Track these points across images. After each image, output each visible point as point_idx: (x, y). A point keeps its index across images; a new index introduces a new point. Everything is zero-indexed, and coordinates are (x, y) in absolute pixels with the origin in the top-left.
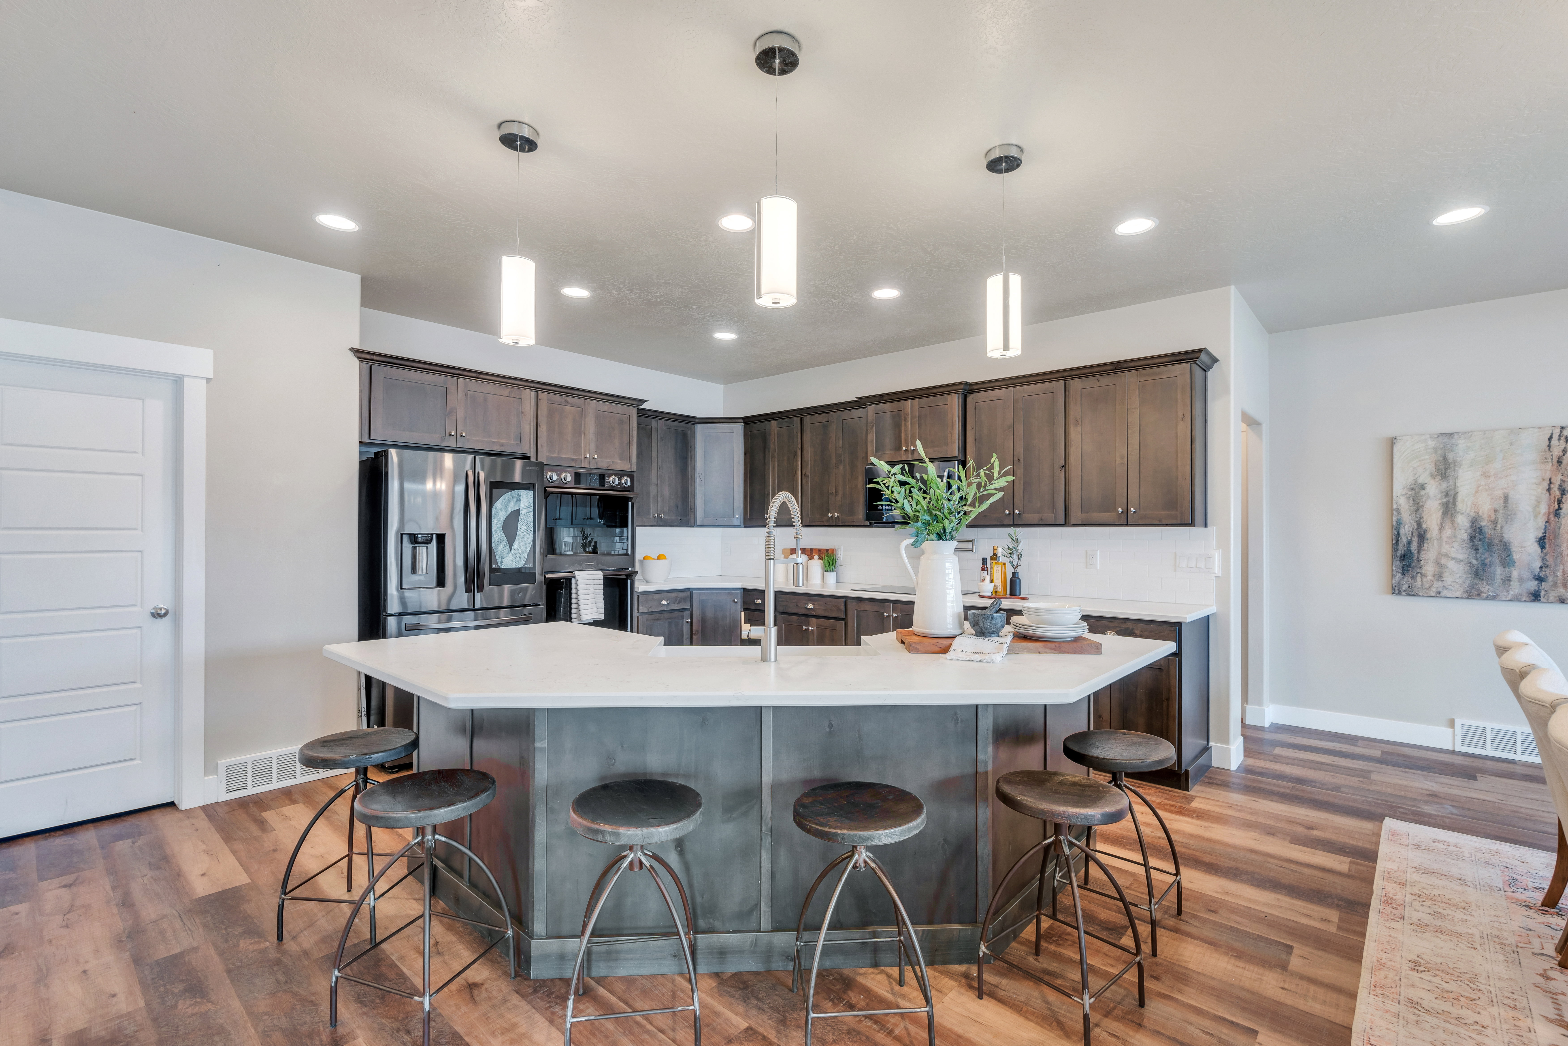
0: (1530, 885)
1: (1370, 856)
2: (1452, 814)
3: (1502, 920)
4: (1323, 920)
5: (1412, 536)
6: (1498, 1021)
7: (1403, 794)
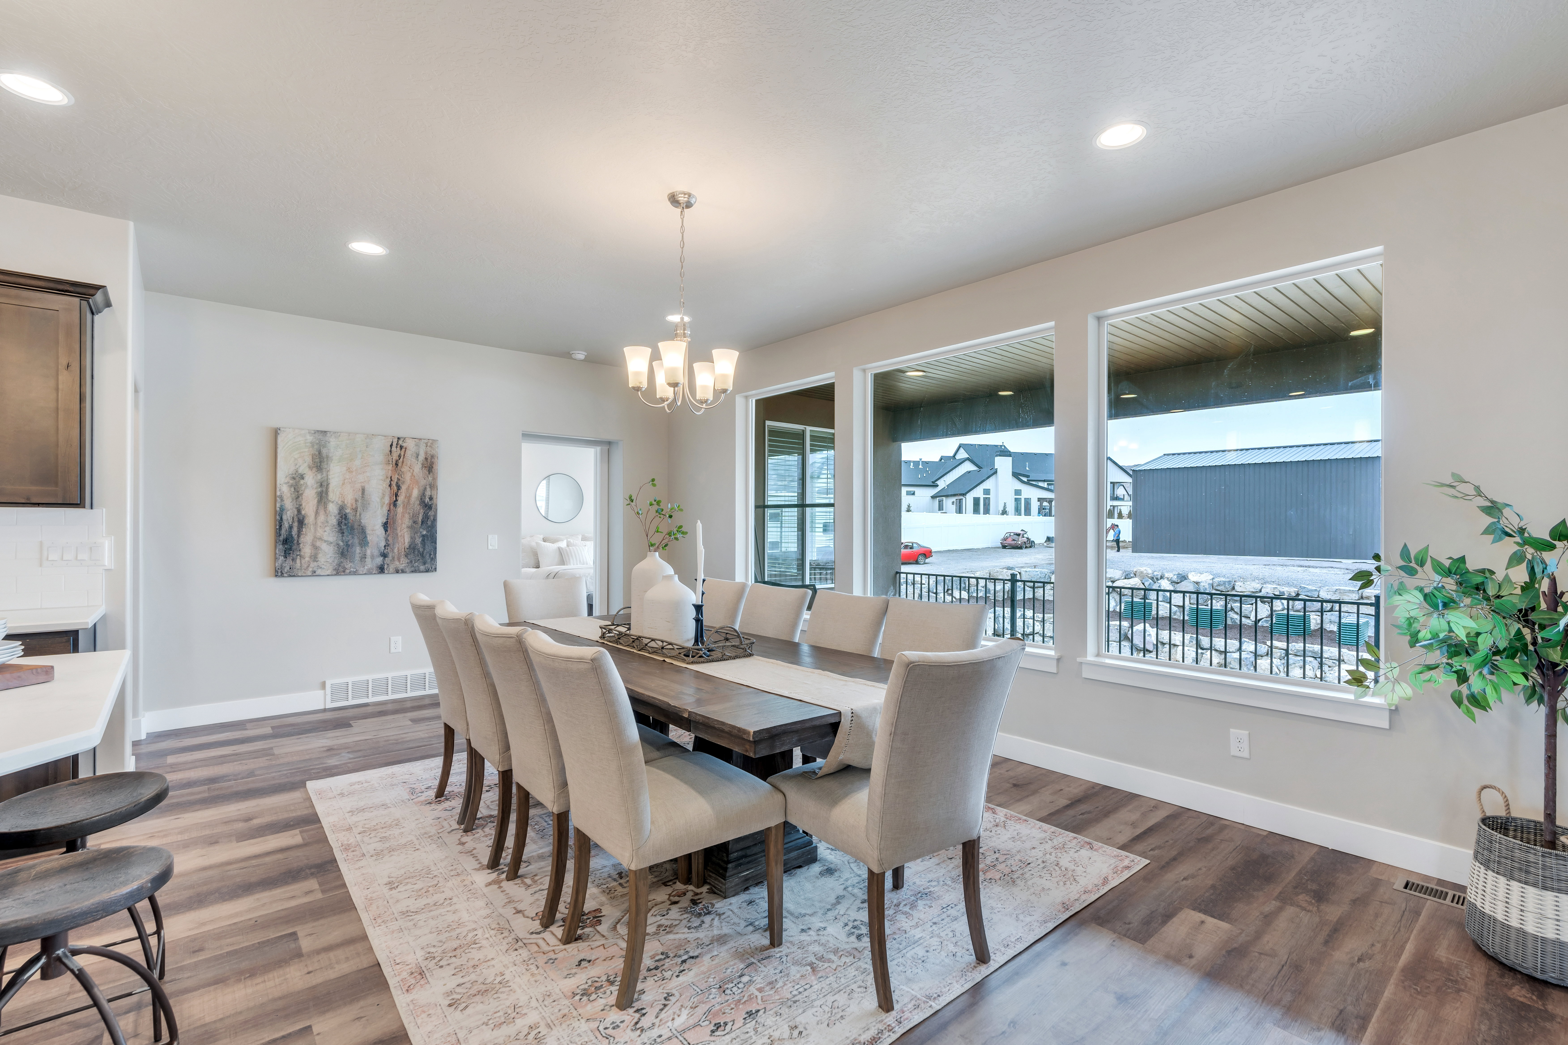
0: (423, 788)
1: (313, 819)
2: (350, 759)
3: (422, 820)
4: (307, 893)
5: (293, 522)
6: (455, 890)
7: (307, 757)
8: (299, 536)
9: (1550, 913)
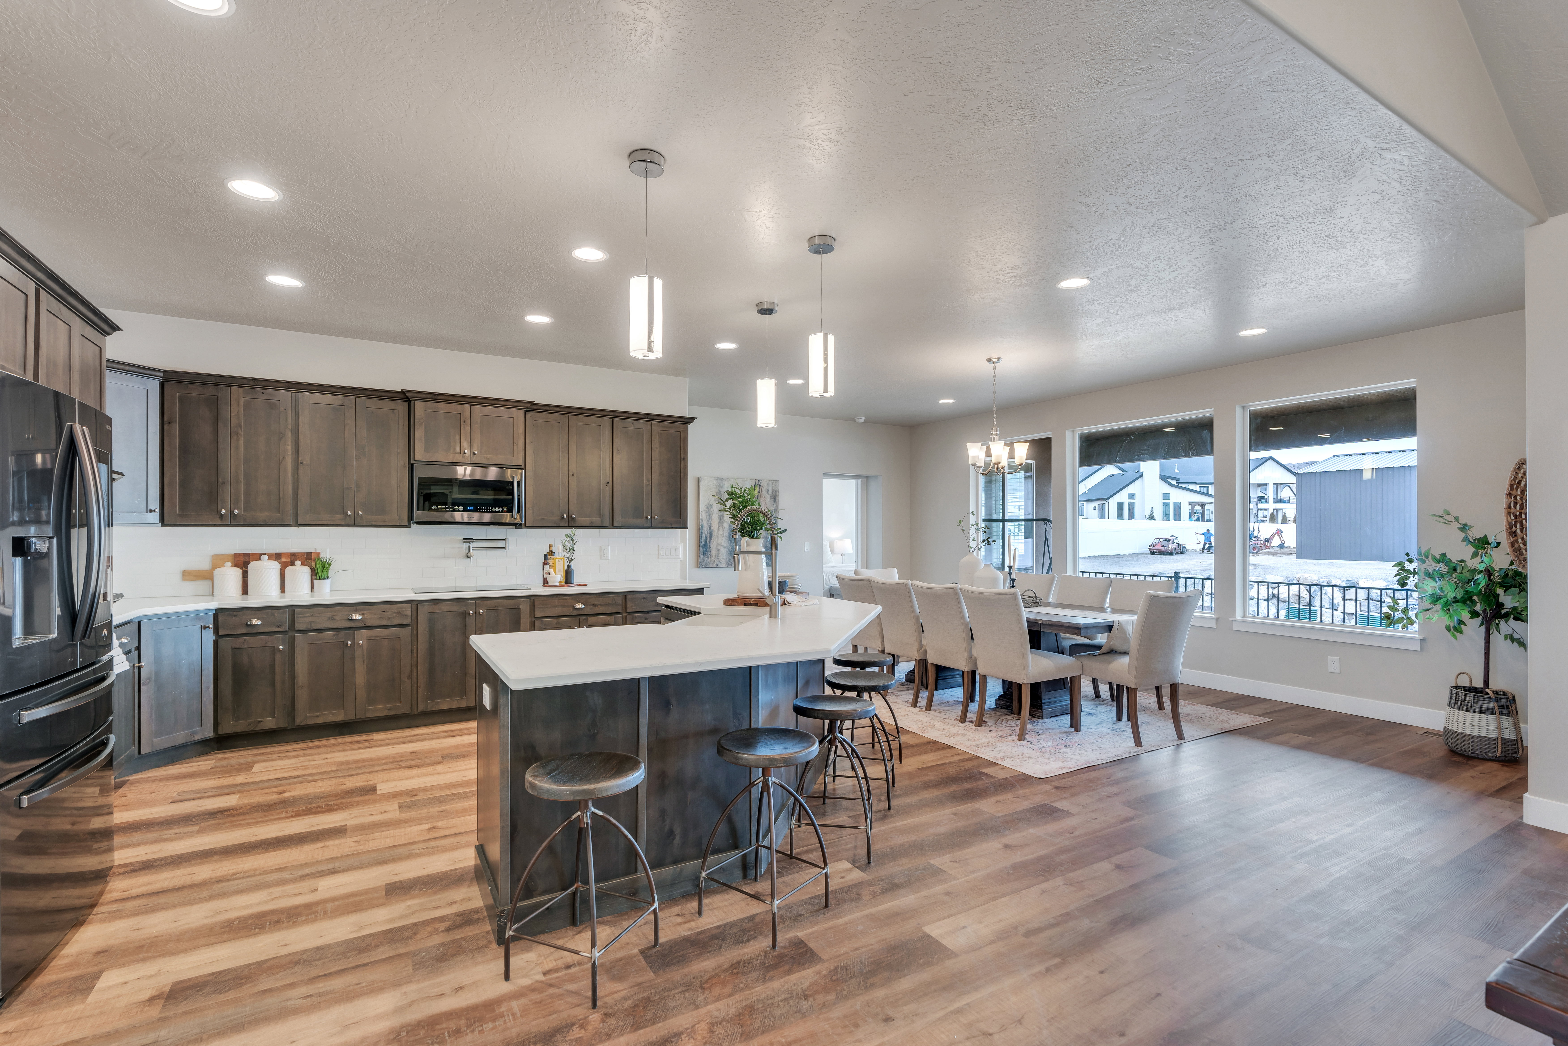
5: (707, 534)
8: (710, 543)
9: (1476, 723)
